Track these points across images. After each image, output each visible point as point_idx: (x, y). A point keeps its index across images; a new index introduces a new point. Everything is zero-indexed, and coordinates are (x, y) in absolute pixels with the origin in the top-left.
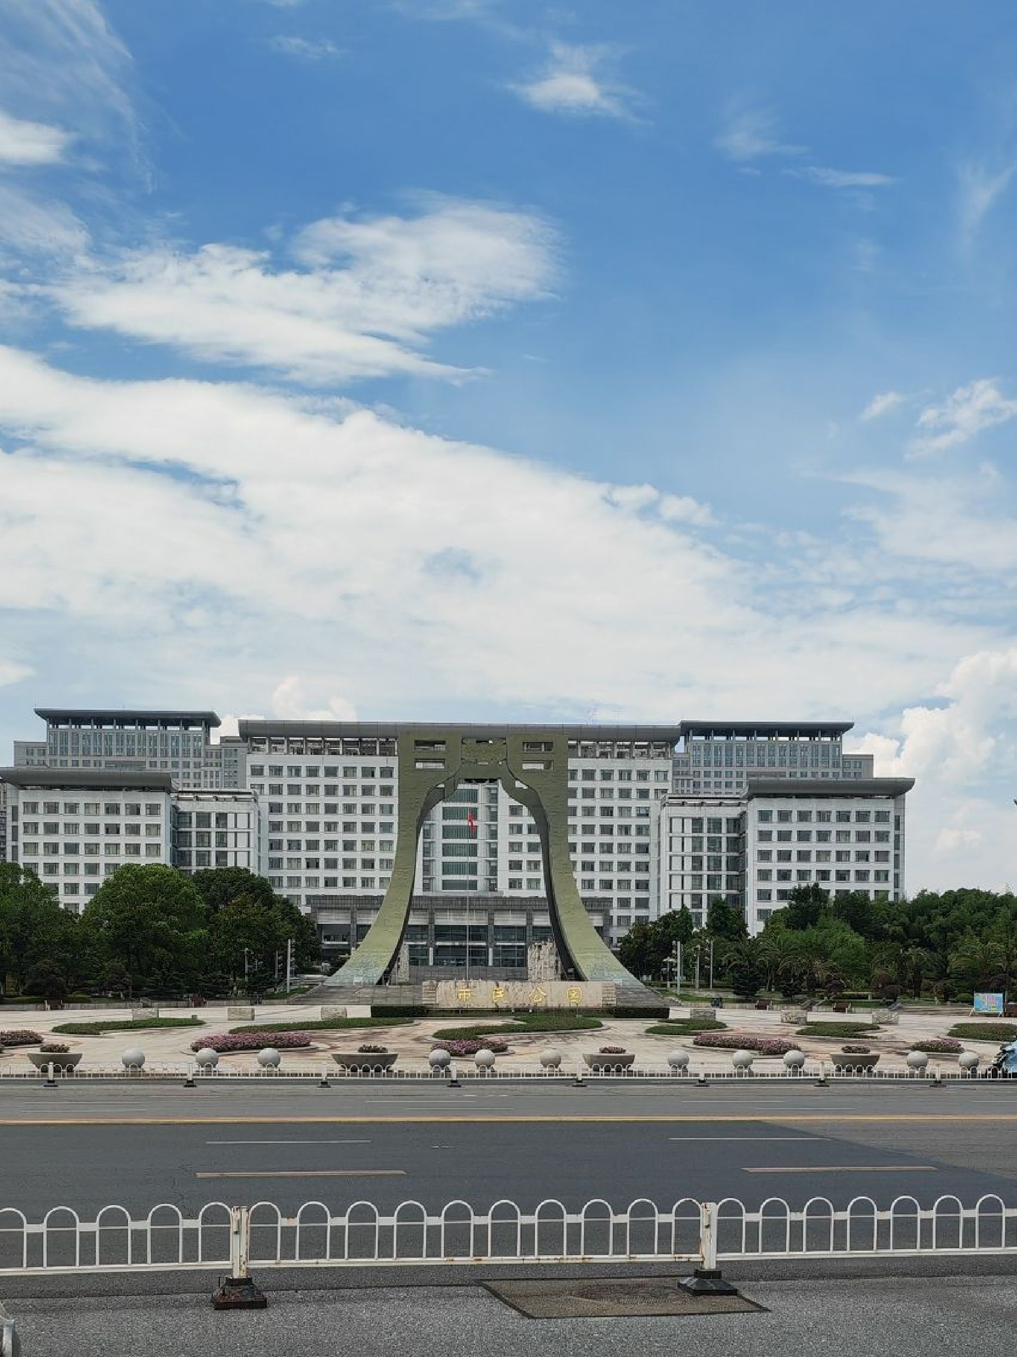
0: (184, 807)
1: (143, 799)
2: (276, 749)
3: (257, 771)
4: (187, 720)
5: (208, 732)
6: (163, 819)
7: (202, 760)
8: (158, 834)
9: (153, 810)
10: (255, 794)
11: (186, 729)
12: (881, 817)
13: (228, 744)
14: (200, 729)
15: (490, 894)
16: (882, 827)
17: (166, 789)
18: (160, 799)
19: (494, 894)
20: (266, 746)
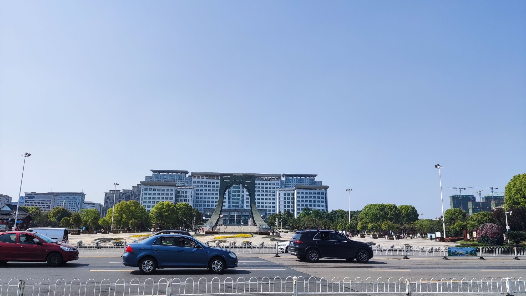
0: (178, 190)
1: (170, 188)
2: (198, 178)
3: (194, 182)
4: (182, 172)
5: (186, 175)
6: (174, 192)
7: (184, 180)
8: (172, 195)
9: (172, 190)
10: (193, 187)
11: (182, 174)
12: (323, 194)
13: (190, 177)
14: (184, 174)
15: (242, 208)
16: (323, 196)
17: (175, 186)
18: (174, 188)
19: (243, 208)
20: (196, 178)
